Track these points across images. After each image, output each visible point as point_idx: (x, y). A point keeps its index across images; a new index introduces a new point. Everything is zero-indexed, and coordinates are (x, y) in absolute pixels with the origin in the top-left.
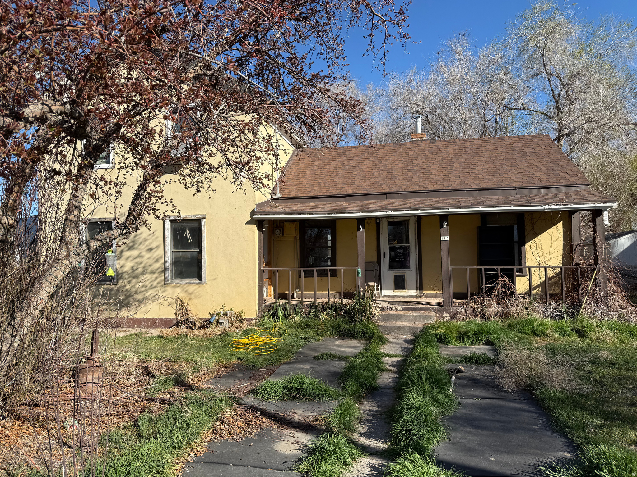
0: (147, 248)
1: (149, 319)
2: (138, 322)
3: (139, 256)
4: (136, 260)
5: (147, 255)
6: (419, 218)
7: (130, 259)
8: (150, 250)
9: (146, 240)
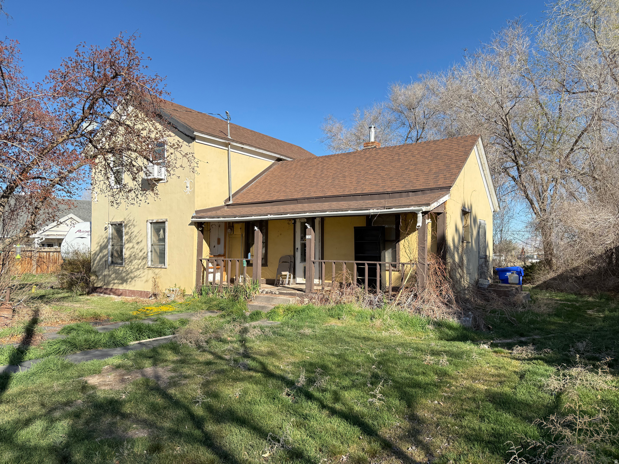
0: (136, 242)
1: (139, 291)
2: (133, 293)
3: (133, 247)
4: (131, 250)
5: (136, 247)
6: (323, 218)
7: (128, 249)
8: (138, 243)
9: (136, 236)
